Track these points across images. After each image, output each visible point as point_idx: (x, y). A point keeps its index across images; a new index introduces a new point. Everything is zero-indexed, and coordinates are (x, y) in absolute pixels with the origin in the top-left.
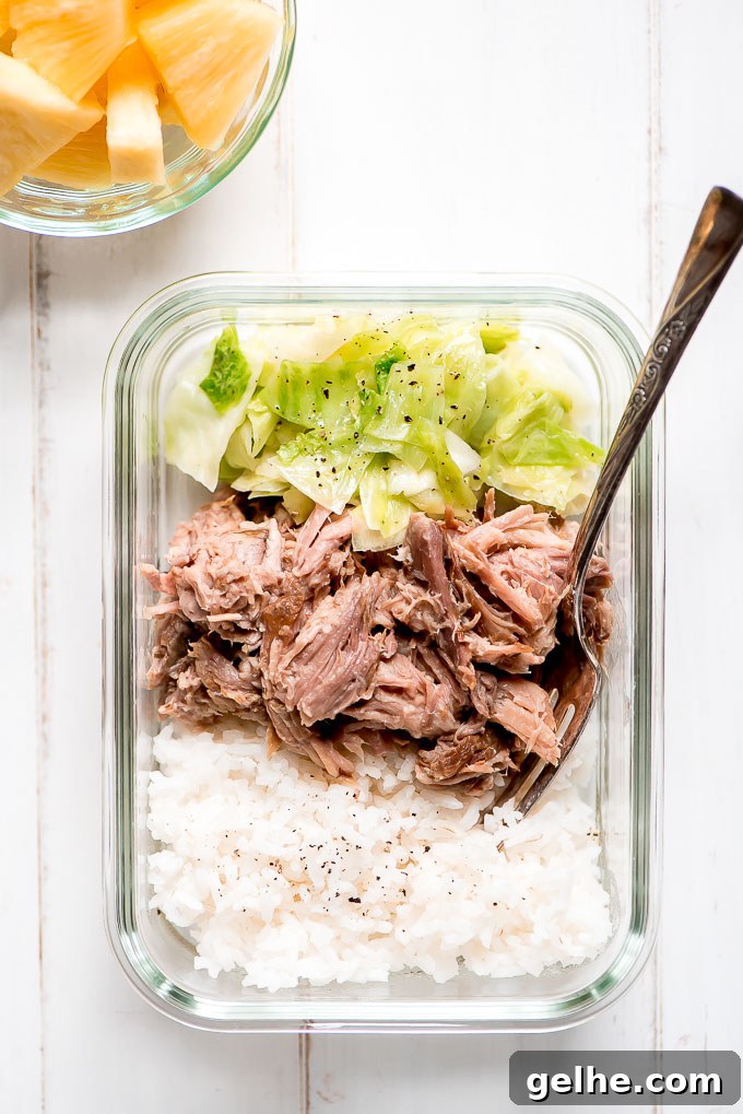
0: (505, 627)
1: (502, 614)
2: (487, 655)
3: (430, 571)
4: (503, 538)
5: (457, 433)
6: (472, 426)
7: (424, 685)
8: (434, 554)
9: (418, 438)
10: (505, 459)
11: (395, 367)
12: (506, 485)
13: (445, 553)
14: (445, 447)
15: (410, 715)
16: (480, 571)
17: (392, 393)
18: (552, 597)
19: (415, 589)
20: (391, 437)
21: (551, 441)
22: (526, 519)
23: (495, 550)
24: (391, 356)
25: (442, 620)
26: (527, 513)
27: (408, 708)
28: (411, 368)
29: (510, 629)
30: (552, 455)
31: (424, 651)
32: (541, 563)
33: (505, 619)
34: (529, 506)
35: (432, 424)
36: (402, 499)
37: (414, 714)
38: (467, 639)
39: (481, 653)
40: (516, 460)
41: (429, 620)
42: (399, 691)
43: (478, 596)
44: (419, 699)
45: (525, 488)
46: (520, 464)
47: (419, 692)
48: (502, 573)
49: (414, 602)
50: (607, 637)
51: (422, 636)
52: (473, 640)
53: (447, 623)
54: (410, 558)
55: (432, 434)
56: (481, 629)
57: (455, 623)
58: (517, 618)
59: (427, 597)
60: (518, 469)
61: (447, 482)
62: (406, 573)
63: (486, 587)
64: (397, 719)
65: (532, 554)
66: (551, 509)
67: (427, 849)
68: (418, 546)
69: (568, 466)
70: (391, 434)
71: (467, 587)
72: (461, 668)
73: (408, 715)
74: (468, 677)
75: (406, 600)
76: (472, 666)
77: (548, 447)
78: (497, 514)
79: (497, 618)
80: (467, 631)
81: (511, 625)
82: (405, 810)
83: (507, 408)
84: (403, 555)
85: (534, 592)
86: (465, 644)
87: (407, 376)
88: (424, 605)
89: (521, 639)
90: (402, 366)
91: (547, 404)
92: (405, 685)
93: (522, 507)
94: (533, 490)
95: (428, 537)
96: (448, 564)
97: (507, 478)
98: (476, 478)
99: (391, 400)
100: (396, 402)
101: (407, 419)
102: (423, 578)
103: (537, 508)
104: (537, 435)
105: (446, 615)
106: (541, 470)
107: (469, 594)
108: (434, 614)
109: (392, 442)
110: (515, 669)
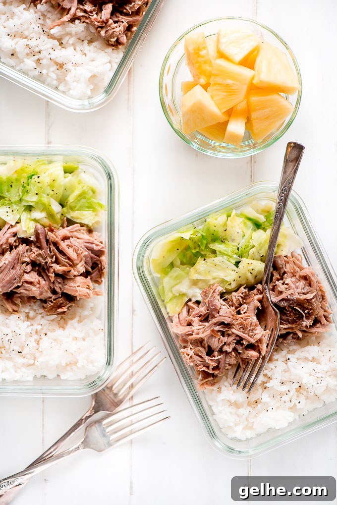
0: (65, 262)
1: (64, 257)
2: (58, 271)
3: (40, 243)
4: (69, 234)
5: (55, 199)
6: (60, 197)
7: (39, 281)
8: (42, 237)
9: (40, 200)
10: (72, 209)
11: (33, 177)
12: (72, 217)
13: (46, 237)
14: (49, 203)
15: (35, 291)
16: (57, 241)
17: (32, 185)
18: (81, 252)
19: (37, 249)
20: (32, 200)
21: (88, 202)
22: (77, 228)
23: (65, 238)
24: (33, 174)
25: (45, 259)
26: (78, 227)
27: (34, 289)
28: (38, 177)
29: (67, 262)
30: (88, 207)
31: (41, 271)
32: (81, 243)
33: (65, 259)
34: (78, 224)
35: (45, 196)
36: (36, 221)
37: (36, 290)
38: (52, 265)
39: (56, 270)
40: (75, 209)
41: (41, 259)
42: (31, 283)
43: (56, 251)
44: (38, 286)
45: (78, 218)
46: (77, 210)
47: (38, 283)
48: (67, 245)
49: (36, 253)
50: (104, 268)
51: (40, 265)
52: (54, 265)
53: (46, 260)
54: (35, 239)
55: (45, 199)
56: (57, 262)
57: (49, 260)
58: (69, 258)
59: (40, 252)
60: (77, 212)
61: (51, 215)
62: (34, 244)
63: (58, 247)
64: (31, 292)
65: (78, 240)
66: (87, 226)
67: (46, 334)
68: (37, 235)
69: (93, 211)
70: (31, 199)
71: (52, 247)
72: (50, 274)
73: (34, 291)
74: (52, 277)
75: (34, 253)
76: (54, 274)
77: (87, 205)
78: (67, 226)
79: (61, 258)
80: (52, 263)
81: (67, 261)
82: (38, 323)
83: (72, 192)
84: (33, 238)
85: (76, 251)
86: (52, 267)
87: (38, 180)
88: (39, 255)
89: (71, 266)
90: (36, 177)
91: (87, 190)
92: (32, 281)
93: (76, 225)
94: (81, 219)
95: (39, 232)
96: (47, 241)
97: (72, 215)
98: (62, 214)
99: (32, 188)
100: (33, 189)
101: (37, 194)
102: (39, 245)
103: (82, 225)
104: (83, 201)
105: (46, 257)
106: (84, 213)
107: (53, 250)
108: (42, 257)
109: (32, 202)
110: (69, 276)
